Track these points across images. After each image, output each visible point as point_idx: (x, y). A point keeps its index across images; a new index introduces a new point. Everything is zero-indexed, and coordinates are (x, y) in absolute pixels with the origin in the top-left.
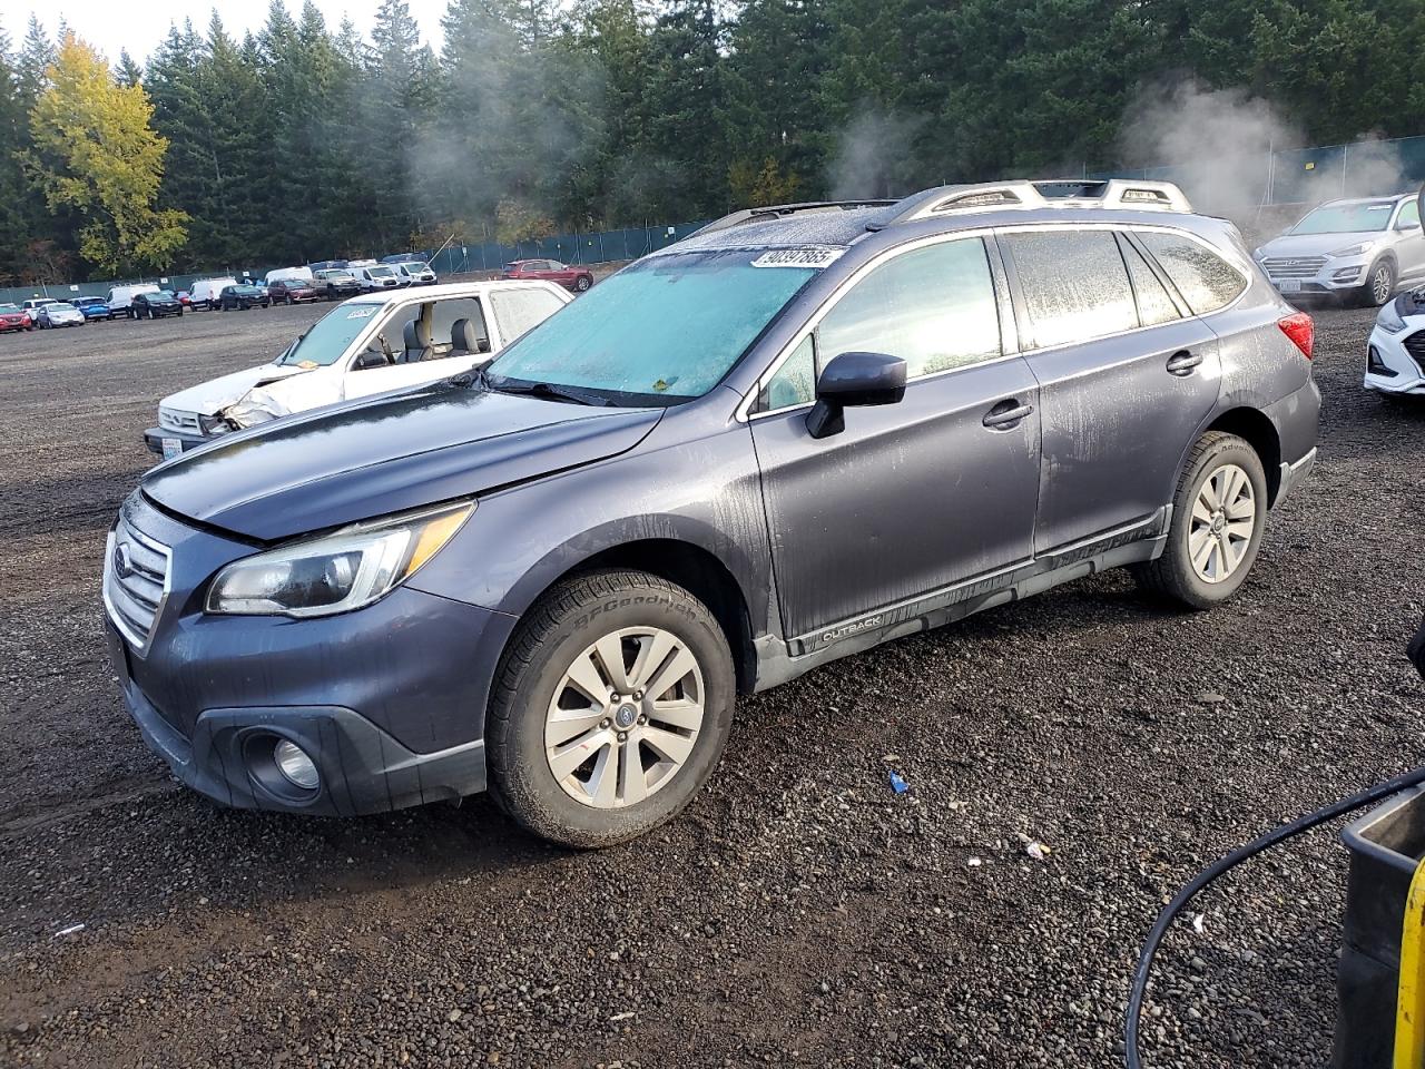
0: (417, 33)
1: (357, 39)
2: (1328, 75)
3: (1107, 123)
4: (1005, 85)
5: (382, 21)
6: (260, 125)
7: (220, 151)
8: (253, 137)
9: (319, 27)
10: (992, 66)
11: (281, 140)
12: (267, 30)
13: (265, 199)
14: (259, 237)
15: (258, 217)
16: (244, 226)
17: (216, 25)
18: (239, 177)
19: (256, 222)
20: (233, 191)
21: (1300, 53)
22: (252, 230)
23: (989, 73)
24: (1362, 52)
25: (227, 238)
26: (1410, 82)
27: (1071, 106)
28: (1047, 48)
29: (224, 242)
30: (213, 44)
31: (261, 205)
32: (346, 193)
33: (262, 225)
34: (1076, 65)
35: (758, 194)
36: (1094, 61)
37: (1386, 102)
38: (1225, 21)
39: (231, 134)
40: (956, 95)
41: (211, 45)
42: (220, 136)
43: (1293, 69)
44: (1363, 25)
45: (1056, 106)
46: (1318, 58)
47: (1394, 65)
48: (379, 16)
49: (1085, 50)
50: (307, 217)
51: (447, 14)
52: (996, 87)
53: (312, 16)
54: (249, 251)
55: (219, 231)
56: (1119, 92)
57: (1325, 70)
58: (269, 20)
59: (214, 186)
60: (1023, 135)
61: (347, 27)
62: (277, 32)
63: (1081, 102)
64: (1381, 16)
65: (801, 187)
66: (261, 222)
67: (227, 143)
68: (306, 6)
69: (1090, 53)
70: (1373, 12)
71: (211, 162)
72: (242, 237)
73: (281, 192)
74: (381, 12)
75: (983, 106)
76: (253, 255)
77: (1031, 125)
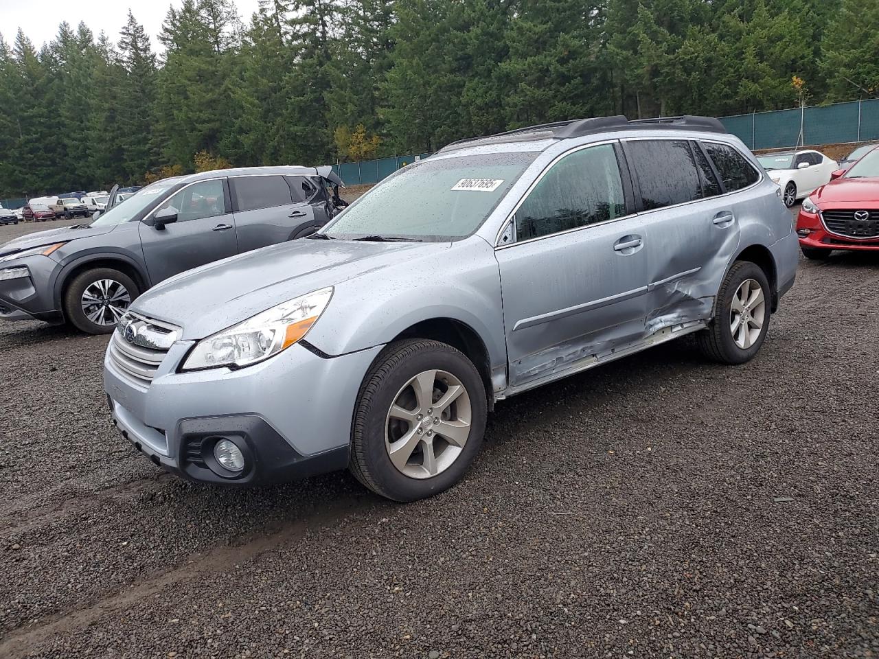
0: (149, 45)
1: (111, 48)
2: (689, 74)
3: (560, 104)
4: (499, 79)
5: (125, 36)
6: (51, 103)
7: (22, 119)
8: (45, 110)
9: (89, 40)
10: (491, 67)
11: (64, 113)
12: (57, 41)
13: (53, 150)
14: (50, 176)
15: (49, 163)
16: (39, 169)
17: (20, 37)
18: (34, 136)
19: (48, 166)
20: (30, 145)
21: (671, 60)
22: (44, 171)
23: (490, 71)
24: (709, 60)
25: (26, 176)
26: (740, 79)
27: (539, 93)
28: (524, 56)
29: (24, 179)
30: (18, 50)
31: (50, 155)
32: (103, 147)
33: (51, 168)
34: (540, 66)
35: (353, 149)
36: (550, 64)
37: (726, 92)
38: (627, 39)
39: (29, 108)
40: (470, 85)
41: (16, 50)
42: (21, 110)
43: (667, 70)
44: (709, 43)
45: (528, 93)
46: (682, 64)
47: (730, 68)
48: (124, 33)
49: (545, 57)
50: (82, 163)
51: (162, 32)
52: (494, 80)
53: (84, 32)
54: (42, 185)
55: (20, 172)
56: (567, 84)
57: (687, 71)
58: (59, 36)
59: (17, 142)
60: (511, 111)
61: (103, 40)
62: (64, 42)
63: (544, 91)
64: (721, 37)
65: (381, 145)
66: (51, 165)
67: (25, 114)
68: (80, 27)
69: (548, 59)
70: (716, 34)
71: (16, 126)
72: (37, 175)
73: (65, 146)
74: (124, 31)
75: (486, 93)
76: (45, 188)
77: (515, 105)
